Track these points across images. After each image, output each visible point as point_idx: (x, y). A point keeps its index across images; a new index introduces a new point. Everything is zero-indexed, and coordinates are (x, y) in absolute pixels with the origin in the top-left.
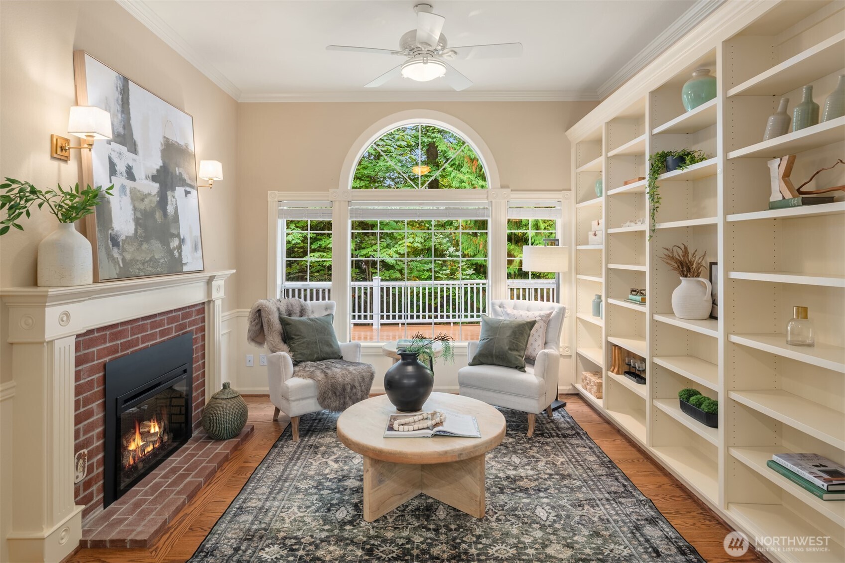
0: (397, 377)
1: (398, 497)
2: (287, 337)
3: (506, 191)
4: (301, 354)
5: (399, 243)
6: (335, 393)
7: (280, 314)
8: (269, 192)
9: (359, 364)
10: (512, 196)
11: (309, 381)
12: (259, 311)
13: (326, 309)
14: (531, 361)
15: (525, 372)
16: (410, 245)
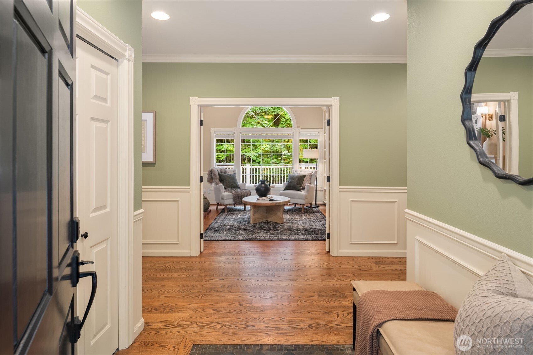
0: (259, 188)
1: (260, 219)
2: (221, 180)
3: (299, 128)
4: (226, 186)
5: (258, 148)
6: (238, 198)
7: (218, 172)
8: (211, 129)
9: (245, 189)
10: (301, 130)
11: (231, 193)
12: (211, 171)
13: (233, 172)
14: (303, 189)
15: (301, 191)
16: (263, 149)
